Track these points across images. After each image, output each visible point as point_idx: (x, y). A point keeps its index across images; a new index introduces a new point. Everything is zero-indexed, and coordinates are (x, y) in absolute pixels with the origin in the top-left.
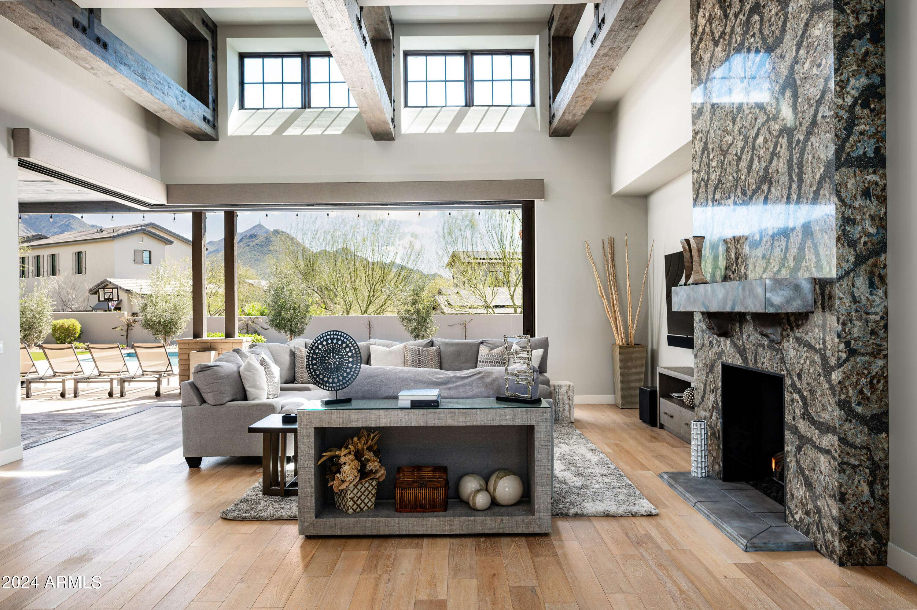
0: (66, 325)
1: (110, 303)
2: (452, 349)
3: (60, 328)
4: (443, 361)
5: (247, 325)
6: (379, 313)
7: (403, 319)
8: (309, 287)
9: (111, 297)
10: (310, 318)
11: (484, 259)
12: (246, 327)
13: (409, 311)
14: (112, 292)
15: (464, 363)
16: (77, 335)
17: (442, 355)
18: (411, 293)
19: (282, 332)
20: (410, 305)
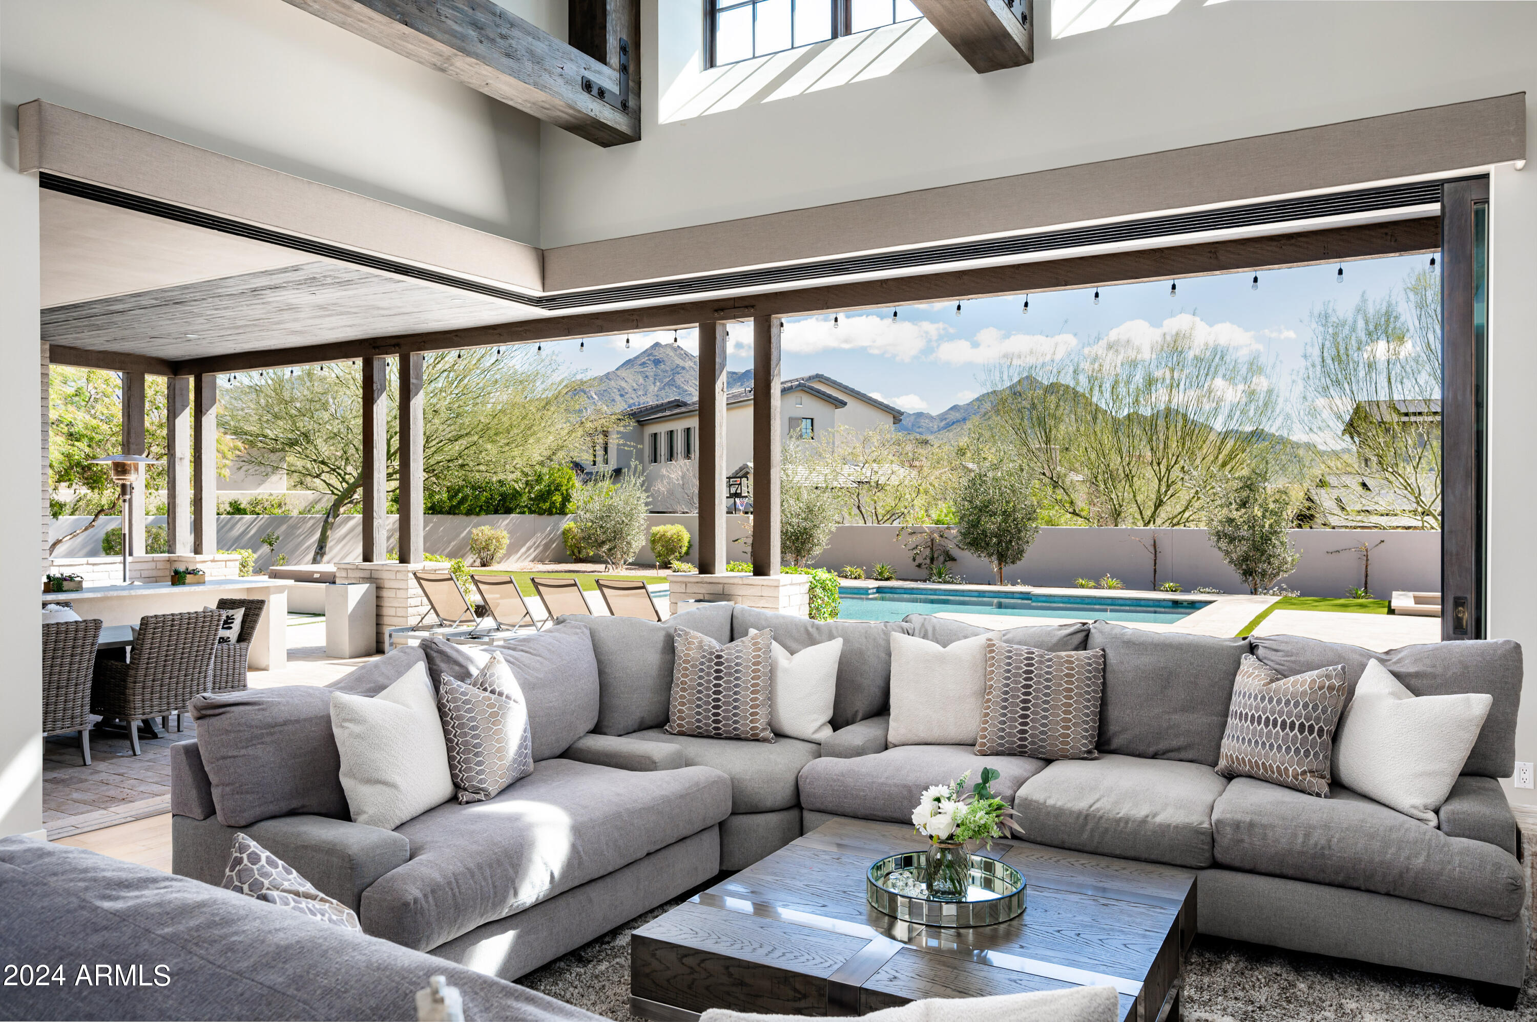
0: (669, 534)
1: (737, 500)
2: (1146, 660)
3: (660, 538)
4: (1112, 696)
5: (932, 540)
6: (1178, 524)
7: (1219, 535)
8: (1044, 474)
9: (739, 491)
10: (1036, 530)
11: (1420, 414)
12: (930, 544)
13: (1231, 521)
14: (740, 484)
15: (1184, 709)
16: (684, 550)
17: (1109, 676)
18: (1237, 484)
19: (983, 555)
20: (1234, 506)
